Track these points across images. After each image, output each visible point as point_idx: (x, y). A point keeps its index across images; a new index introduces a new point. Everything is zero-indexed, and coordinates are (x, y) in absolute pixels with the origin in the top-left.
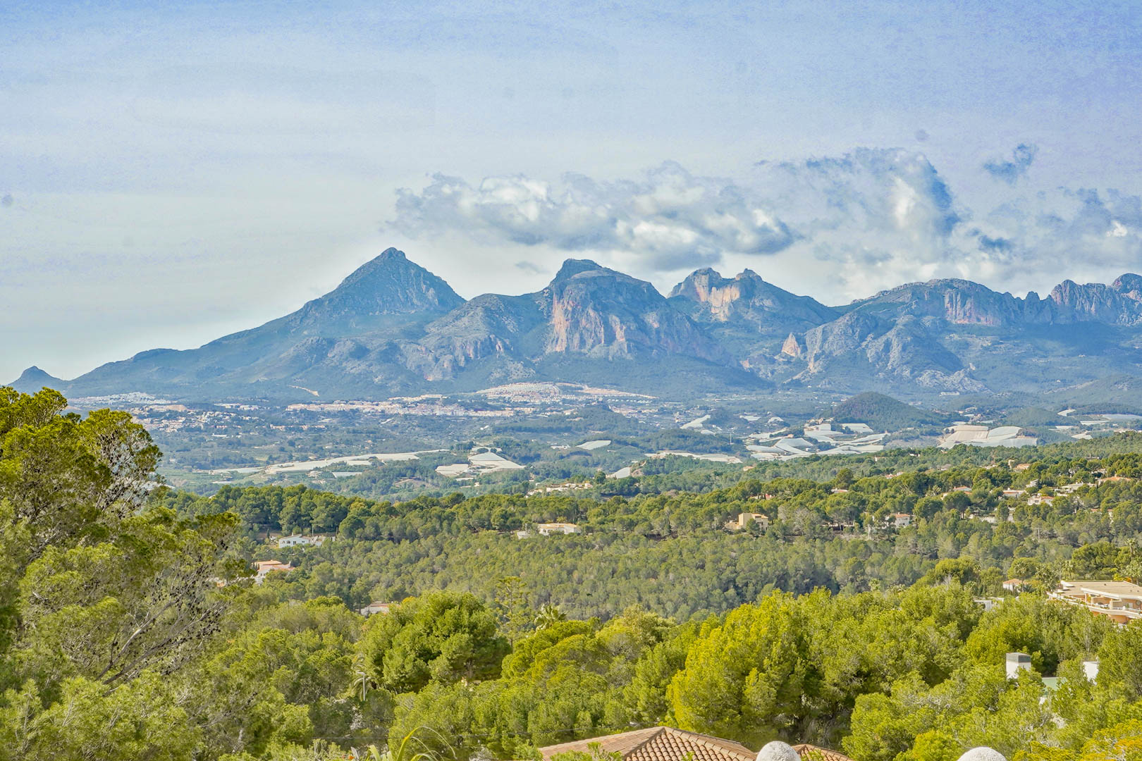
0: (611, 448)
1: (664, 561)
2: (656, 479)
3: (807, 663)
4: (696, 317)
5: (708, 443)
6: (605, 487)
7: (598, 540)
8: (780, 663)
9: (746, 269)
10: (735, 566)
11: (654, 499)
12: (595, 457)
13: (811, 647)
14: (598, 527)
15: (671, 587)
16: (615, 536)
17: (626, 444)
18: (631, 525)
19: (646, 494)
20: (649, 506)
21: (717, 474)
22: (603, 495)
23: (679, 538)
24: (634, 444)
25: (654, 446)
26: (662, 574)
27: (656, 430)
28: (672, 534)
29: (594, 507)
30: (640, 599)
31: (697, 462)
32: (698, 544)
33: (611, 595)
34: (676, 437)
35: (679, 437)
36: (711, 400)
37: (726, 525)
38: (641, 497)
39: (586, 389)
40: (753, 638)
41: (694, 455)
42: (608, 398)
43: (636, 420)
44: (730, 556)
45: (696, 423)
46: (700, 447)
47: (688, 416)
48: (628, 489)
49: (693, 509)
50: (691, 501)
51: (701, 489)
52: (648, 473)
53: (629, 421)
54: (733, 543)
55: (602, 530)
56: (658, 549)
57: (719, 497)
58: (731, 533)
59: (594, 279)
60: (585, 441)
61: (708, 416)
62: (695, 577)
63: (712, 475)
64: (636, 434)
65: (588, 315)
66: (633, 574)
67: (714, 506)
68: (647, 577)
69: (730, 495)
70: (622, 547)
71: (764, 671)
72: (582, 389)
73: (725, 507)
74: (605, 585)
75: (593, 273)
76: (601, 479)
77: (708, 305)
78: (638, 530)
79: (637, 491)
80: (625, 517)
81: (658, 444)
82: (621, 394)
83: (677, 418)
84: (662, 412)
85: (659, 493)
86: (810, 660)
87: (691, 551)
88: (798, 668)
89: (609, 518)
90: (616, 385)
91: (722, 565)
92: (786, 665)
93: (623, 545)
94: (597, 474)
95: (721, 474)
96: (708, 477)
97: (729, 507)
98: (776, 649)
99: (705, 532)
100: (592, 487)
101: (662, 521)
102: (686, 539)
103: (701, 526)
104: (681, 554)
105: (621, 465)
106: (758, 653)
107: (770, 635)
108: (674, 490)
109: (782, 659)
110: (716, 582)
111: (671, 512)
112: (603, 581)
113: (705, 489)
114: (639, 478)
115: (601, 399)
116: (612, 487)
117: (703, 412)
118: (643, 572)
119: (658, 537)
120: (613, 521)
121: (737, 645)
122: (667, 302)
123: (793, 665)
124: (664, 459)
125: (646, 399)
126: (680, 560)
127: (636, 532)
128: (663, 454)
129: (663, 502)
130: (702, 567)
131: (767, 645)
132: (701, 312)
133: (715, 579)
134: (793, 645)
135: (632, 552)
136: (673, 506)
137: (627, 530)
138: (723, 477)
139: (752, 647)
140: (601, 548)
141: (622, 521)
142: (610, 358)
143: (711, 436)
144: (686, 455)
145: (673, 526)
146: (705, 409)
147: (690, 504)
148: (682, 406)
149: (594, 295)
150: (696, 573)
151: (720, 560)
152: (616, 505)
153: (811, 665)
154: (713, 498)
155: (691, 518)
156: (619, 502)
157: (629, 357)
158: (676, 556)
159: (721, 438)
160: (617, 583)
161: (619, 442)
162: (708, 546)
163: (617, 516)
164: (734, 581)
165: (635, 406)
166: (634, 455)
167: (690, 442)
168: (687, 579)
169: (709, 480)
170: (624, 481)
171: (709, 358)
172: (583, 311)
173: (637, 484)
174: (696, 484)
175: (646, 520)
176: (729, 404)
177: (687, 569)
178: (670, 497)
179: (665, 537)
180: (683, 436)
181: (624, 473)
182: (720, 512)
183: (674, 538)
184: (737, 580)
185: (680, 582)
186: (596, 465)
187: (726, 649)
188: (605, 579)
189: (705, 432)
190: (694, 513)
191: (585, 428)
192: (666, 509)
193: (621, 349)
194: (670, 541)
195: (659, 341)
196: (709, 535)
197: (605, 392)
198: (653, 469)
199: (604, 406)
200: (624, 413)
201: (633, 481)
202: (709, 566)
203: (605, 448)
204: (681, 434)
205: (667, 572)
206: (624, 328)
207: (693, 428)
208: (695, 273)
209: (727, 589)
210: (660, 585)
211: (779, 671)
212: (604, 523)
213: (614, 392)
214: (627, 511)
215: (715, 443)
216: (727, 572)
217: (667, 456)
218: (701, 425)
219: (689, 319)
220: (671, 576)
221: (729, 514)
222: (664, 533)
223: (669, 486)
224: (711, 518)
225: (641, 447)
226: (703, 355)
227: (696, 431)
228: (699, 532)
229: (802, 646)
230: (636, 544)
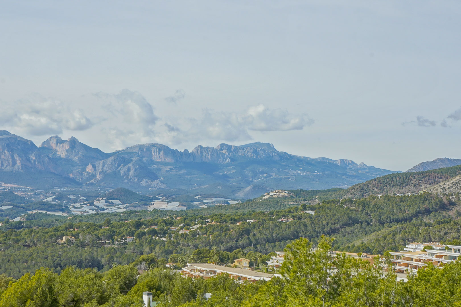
0: (13, 209)
1: (31, 256)
2: (30, 222)
3: (52, 297)
4: (50, 156)
5: (54, 207)
6: (9, 225)
7: (3, 247)
8: (41, 297)
9: (72, 137)
10: (61, 258)
11: (28, 230)
12: (6, 213)
13: (54, 290)
14: (3, 242)
15: (33, 266)
16: (10, 246)
17: (19, 207)
18: (17, 241)
19: (26, 228)
20: (25, 233)
21: (56, 220)
22: (8, 228)
23: (37, 246)
24: (22, 207)
25: (31, 208)
26: (30, 261)
27: (32, 202)
28: (35, 245)
29: (2, 233)
30: (20, 272)
31: (49, 215)
32: (46, 249)
33: (7, 270)
34: (41, 205)
35: (42, 204)
36: (57, 189)
37: (58, 241)
38: (24, 229)
39: (3, 184)
40: (30, 287)
41: (48, 212)
42: (13, 188)
43: (24, 198)
44: (59, 254)
45: (49, 199)
46: (50, 209)
47: (46, 196)
48: (19, 226)
49: (44, 234)
50: (43, 231)
51: (50, 226)
52: (28, 219)
53: (21, 197)
54: (60, 248)
55: (5, 243)
56: (28, 251)
57: (56, 229)
58: (59, 244)
59: (8, 139)
60: (2, 206)
61: (54, 196)
62: (43, 262)
63: (55, 220)
64: (24, 203)
65: (5, 153)
66: (17, 261)
67: (53, 233)
68: (23, 262)
69: (60, 229)
70: (13, 250)
71: (34, 300)
72: (1, 184)
73: (57, 234)
74: (5, 266)
75: (8, 137)
76: (7, 222)
77: (56, 151)
78: (20, 243)
79: (22, 227)
80: (15, 238)
81: (33, 207)
82: (18, 186)
83: (42, 197)
84: (36, 194)
85: (31, 227)
86: (53, 296)
87: (42, 252)
88: (48, 299)
89: (8, 238)
90: (17, 183)
91: (55, 257)
92: (43, 298)
93: (14, 249)
94: (6, 220)
95: (58, 220)
96: (53, 221)
97: (59, 234)
98: (39, 292)
99: (48, 244)
100: (3, 225)
101: (31, 239)
102: (41, 247)
103: (47, 241)
104: (38, 253)
105: (17, 216)
106: (32, 293)
107: (37, 286)
108: (37, 227)
109: (41, 295)
110: (52, 265)
111: (35, 236)
112: (4, 264)
113: (51, 226)
114: (24, 221)
115: (9, 189)
116: (12, 225)
117: (52, 195)
118: (21, 261)
119: (28, 246)
120: (10, 239)
121: (23, 290)
122: (39, 149)
123: (46, 297)
124: (35, 214)
125: (29, 189)
126: (37, 256)
127: (19, 244)
128: (35, 212)
129: (31, 232)
130: (47, 258)
131: (36, 290)
132: (53, 153)
133: (52, 263)
134: (47, 290)
135: (17, 252)
136: (36, 233)
137: (16, 243)
138: (59, 221)
139: (30, 290)
140: (4, 251)
141: (13, 239)
142: (14, 172)
143: (55, 204)
144: (44, 212)
145: (35, 241)
146: (53, 193)
147: (43, 233)
148: (44, 192)
149: (8, 145)
150: (44, 261)
151: (54, 255)
152: (11, 233)
153: (54, 298)
154: (53, 230)
155: (43, 238)
156: (13, 231)
157: (22, 171)
158: (36, 254)
159: (59, 205)
160: (10, 265)
161: (16, 206)
162: (49, 250)
163: (12, 237)
164: (60, 264)
165: (24, 191)
166: (23, 212)
167: (46, 207)
168: (40, 263)
169: (53, 223)
170: (17, 222)
171: (56, 172)
172: (3, 151)
173: (22, 224)
174: (47, 224)
175: (24, 239)
176: (63, 191)
177: (40, 259)
178: (35, 229)
179: (32, 246)
180: (44, 204)
181: (18, 219)
182: (55, 236)
183: (36, 246)
184: (61, 264)
185: (37, 265)
186: (6, 216)
187: (18, 291)
188: (5, 264)
189: (53, 203)
190: (44, 236)
191: (2, 200)
192: (33, 234)
193: (19, 168)
194: (34, 248)
195: (35, 165)
196: (50, 245)
197: (12, 186)
198: (30, 218)
199: (11, 191)
200: (19, 194)
201: (21, 222)
202: (49, 258)
203: (10, 209)
204: (43, 203)
205: (32, 261)
206: (20, 159)
207: (48, 201)
208: (51, 137)
209: (57, 268)
210: (29, 266)
211: (40, 300)
212: (6, 240)
213: (15, 186)
214: (16, 235)
215: (57, 207)
216: (57, 260)
217: (36, 212)
218: (52, 200)
219: (48, 156)
220: (33, 262)
221: (59, 237)
222: (32, 244)
223: (36, 225)
224: (51, 238)
225: (26, 209)
226: (53, 171)
227: (49, 202)
228: (46, 244)
229: (51, 290)
230: (19, 249)
